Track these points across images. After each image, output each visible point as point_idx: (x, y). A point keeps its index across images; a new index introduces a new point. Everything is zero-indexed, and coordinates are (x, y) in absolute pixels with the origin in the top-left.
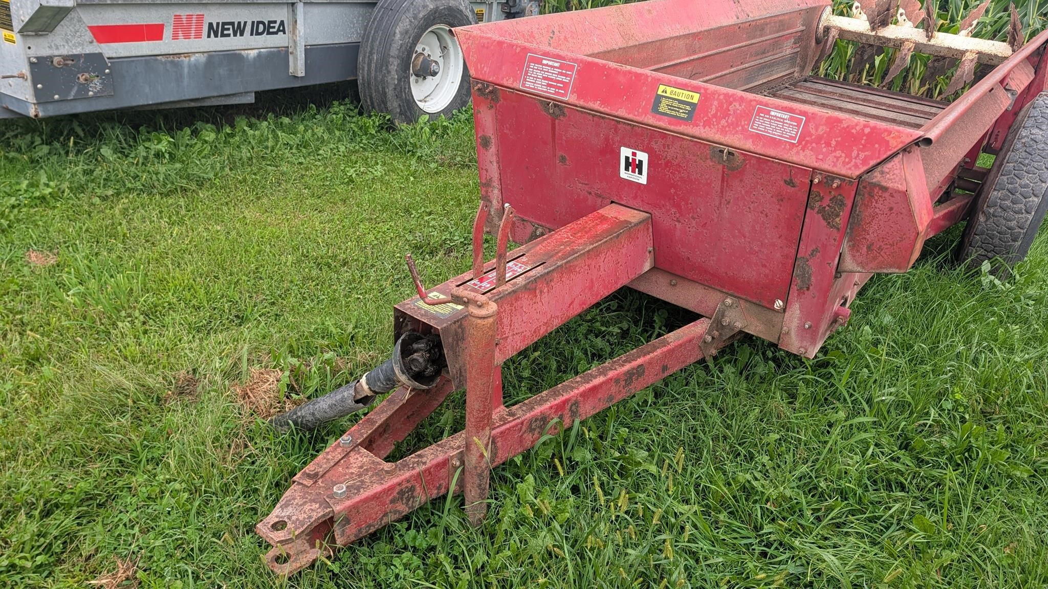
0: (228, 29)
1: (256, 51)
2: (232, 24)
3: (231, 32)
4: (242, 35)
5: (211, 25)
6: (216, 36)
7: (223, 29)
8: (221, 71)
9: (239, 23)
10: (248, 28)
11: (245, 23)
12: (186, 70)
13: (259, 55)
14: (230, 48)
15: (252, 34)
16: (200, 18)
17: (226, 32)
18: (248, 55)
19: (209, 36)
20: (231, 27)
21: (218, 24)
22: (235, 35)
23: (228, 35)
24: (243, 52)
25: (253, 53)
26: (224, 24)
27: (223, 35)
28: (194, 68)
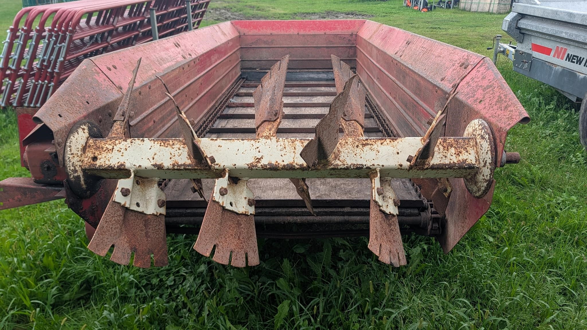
0: (575, 59)
1: (584, 75)
2: (577, 57)
3: (575, 61)
4: (580, 64)
5: (568, 54)
6: (569, 61)
7: (573, 59)
8: (565, 78)
9: (581, 58)
10: (584, 62)
11: (583, 58)
12: (553, 72)
13: (585, 78)
14: (573, 69)
15: (584, 66)
16: (566, 50)
17: (573, 60)
18: (579, 75)
19: (566, 60)
20: (576, 58)
21: (571, 55)
22: (577, 63)
23: (574, 62)
24: (577, 73)
25: (582, 76)
26: (574, 56)
27: (572, 62)
28: (556, 72)
